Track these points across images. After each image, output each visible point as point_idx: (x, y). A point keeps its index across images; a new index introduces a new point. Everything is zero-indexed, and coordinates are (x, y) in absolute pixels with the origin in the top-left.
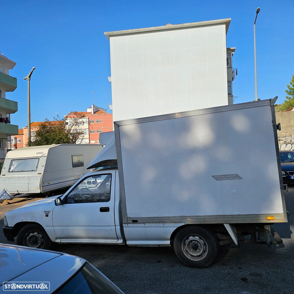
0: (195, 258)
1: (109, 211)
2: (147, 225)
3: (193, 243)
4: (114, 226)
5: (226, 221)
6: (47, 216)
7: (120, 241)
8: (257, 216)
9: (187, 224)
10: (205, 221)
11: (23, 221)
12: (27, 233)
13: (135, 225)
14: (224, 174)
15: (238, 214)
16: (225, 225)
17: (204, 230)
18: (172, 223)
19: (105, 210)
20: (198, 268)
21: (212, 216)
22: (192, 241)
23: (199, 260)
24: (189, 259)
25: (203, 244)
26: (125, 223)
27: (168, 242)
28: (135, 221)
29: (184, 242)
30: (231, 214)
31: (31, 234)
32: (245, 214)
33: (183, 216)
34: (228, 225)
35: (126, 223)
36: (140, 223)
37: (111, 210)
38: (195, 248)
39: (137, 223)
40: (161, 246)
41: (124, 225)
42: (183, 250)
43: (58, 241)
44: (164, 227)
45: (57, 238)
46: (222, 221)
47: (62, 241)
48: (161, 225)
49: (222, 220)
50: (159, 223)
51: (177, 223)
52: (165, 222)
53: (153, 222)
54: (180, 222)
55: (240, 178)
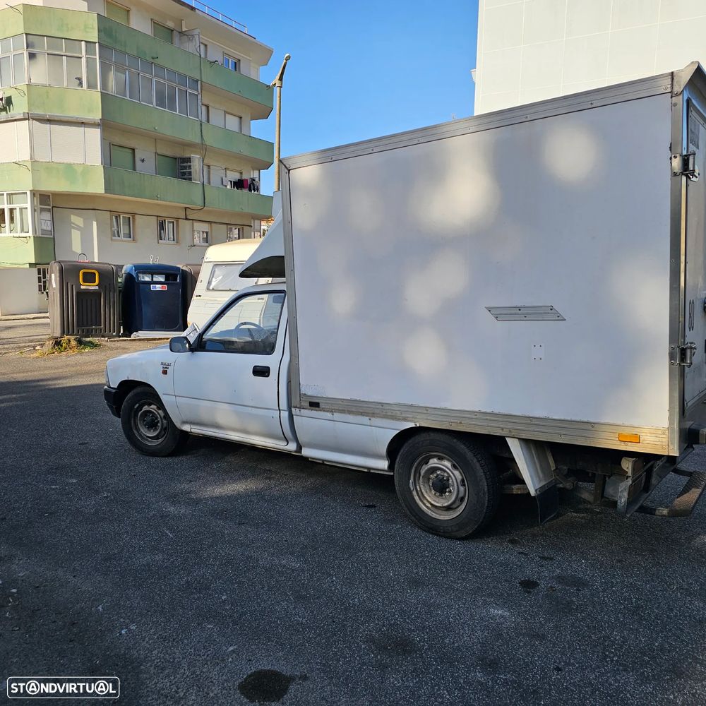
0: (440, 512)
1: (268, 376)
2: (337, 416)
3: (438, 475)
4: (276, 410)
5: (510, 431)
6: (165, 372)
7: (292, 447)
8: (593, 427)
9: (420, 427)
10: (461, 423)
11: (130, 379)
12: (137, 405)
13: (314, 413)
14: (519, 305)
15: (541, 416)
16: (510, 441)
17: (462, 446)
18: (388, 418)
19: (261, 372)
20: (442, 536)
21: (478, 414)
22: (434, 470)
23: (447, 518)
24: (423, 512)
25: (459, 481)
26: (295, 407)
27: (383, 464)
28: (314, 405)
29: (416, 468)
30: (527, 414)
31: (146, 408)
32: (562, 418)
33: (412, 406)
34: (516, 441)
35: (298, 406)
36: (324, 411)
37: (273, 373)
38: (441, 487)
39: (318, 409)
40: (372, 471)
41: (293, 409)
42: (412, 489)
43: (186, 428)
44: (370, 426)
45: (184, 422)
46: (502, 429)
47: (192, 430)
48: (365, 420)
49: (502, 426)
50: (362, 414)
51: (399, 420)
52: (373, 415)
53: (350, 412)
54: (405, 419)
55: (560, 318)
